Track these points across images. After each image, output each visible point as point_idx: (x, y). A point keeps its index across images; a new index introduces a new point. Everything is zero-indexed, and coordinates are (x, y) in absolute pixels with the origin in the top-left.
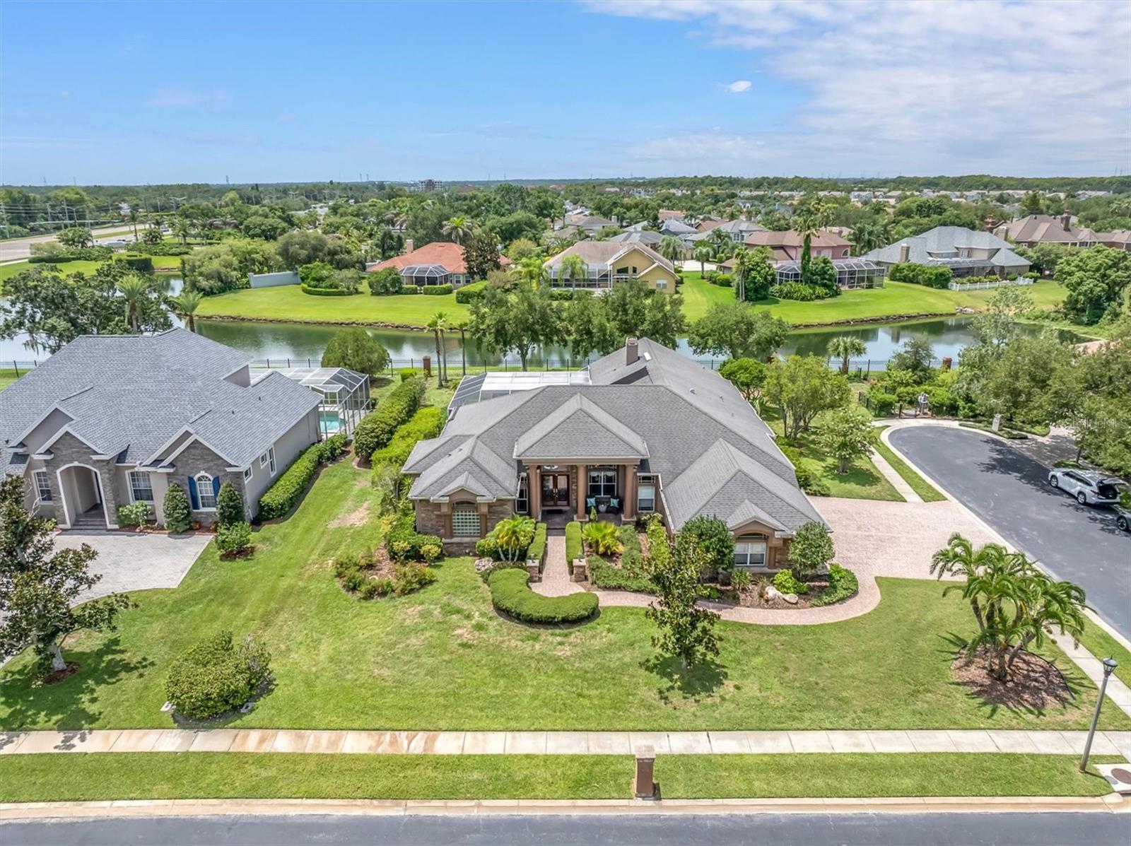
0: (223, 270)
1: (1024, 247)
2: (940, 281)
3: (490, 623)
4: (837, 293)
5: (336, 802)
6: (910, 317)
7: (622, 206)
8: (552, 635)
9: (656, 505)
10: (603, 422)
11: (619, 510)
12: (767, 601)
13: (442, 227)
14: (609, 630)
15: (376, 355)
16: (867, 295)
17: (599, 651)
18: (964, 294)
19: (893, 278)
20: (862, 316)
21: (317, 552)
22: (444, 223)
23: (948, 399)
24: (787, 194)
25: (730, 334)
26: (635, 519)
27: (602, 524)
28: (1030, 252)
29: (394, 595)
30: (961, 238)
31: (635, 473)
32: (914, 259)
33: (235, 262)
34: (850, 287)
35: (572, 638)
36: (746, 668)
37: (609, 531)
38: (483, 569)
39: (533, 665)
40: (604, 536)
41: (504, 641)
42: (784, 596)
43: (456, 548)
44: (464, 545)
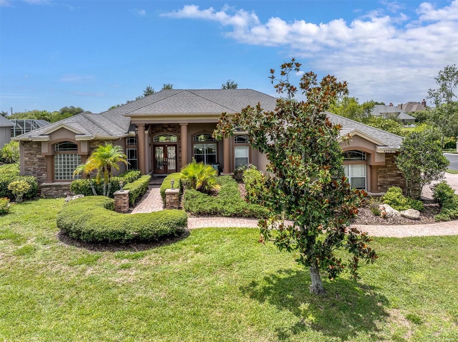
8: (117, 257)
12: (385, 218)
26: (232, 173)
28: (414, 115)
30: (381, 109)
41: (45, 266)
42: (402, 212)
43: (56, 192)
44: (64, 188)
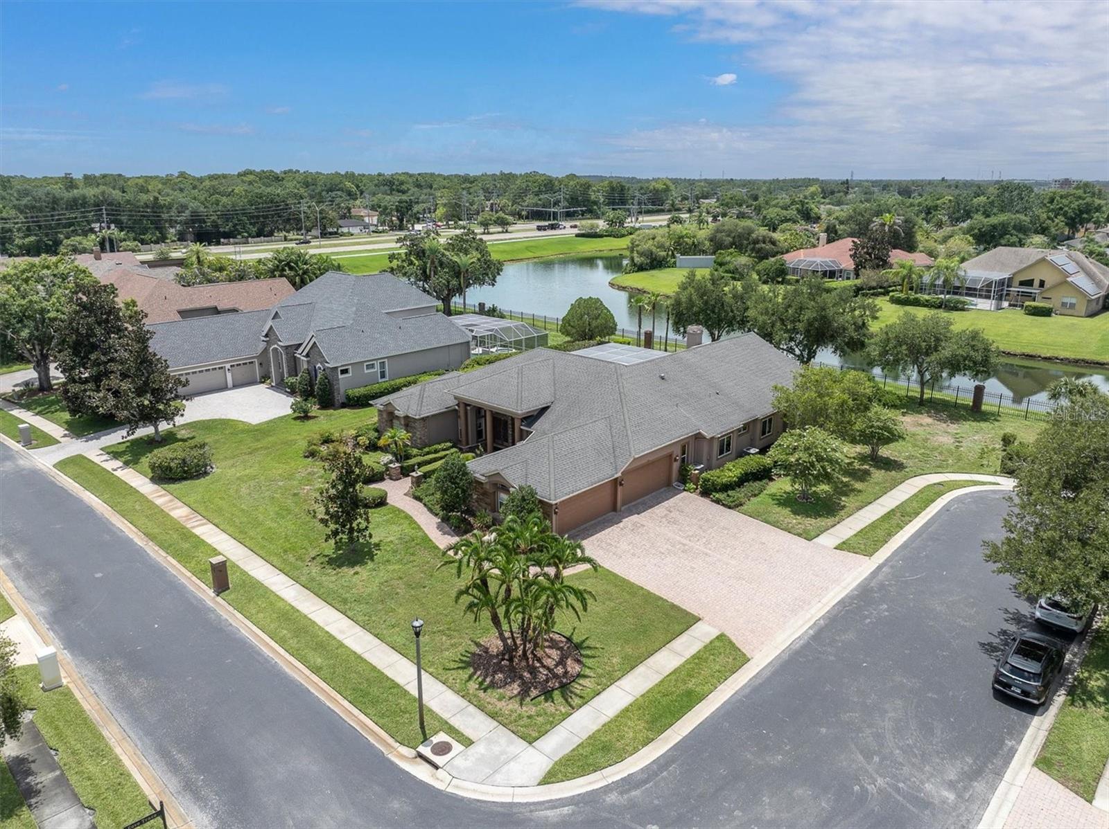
0: (654, 249)
5: (133, 528)
13: (872, 223)
22: (875, 219)
31: (519, 426)
33: (667, 243)
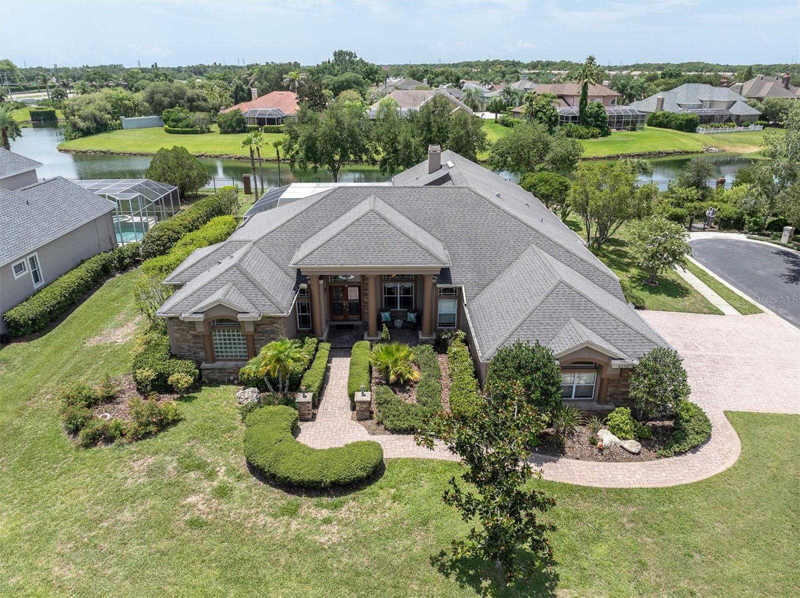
1: (753, 101)
2: (689, 126)
3: (237, 485)
4: (606, 134)
6: (668, 154)
7: (432, 73)
8: (317, 506)
9: (459, 322)
10: (398, 225)
11: (418, 325)
12: (601, 450)
13: (282, 79)
14: (395, 498)
15: (195, 172)
16: (631, 135)
17: (379, 535)
18: (709, 137)
19: (650, 124)
20: (630, 152)
21: (56, 378)
22: (285, 76)
23: (735, 212)
24: (556, 72)
25: (528, 152)
26: (434, 337)
27: (394, 346)
28: (760, 105)
29: (124, 440)
30: (705, 92)
31: (434, 285)
32: (668, 108)
33: (109, 106)
34: (618, 129)
35: (343, 513)
36: (585, 565)
37: (402, 354)
38: (245, 402)
39: (283, 561)
40: (396, 361)
41: (249, 516)
42: (622, 443)
43: (219, 375)
44: (228, 370)
